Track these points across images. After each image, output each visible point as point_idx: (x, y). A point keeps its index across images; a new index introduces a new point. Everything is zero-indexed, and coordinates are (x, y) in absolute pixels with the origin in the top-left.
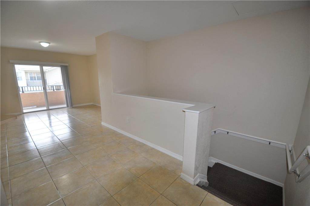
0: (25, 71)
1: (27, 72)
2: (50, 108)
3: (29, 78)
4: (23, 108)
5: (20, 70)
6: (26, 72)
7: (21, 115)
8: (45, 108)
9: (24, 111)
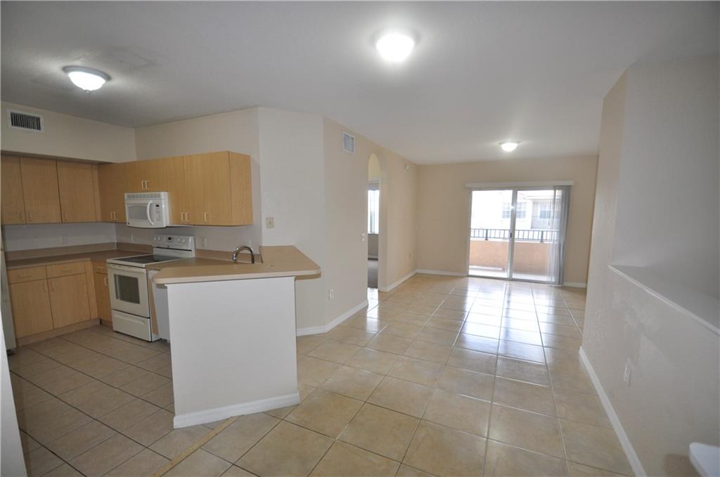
0: (534, 200)
1: (537, 203)
2: (513, 277)
3: (539, 214)
4: (470, 267)
5: (524, 198)
6: (535, 203)
7: (463, 277)
8: (505, 275)
9: (471, 273)
